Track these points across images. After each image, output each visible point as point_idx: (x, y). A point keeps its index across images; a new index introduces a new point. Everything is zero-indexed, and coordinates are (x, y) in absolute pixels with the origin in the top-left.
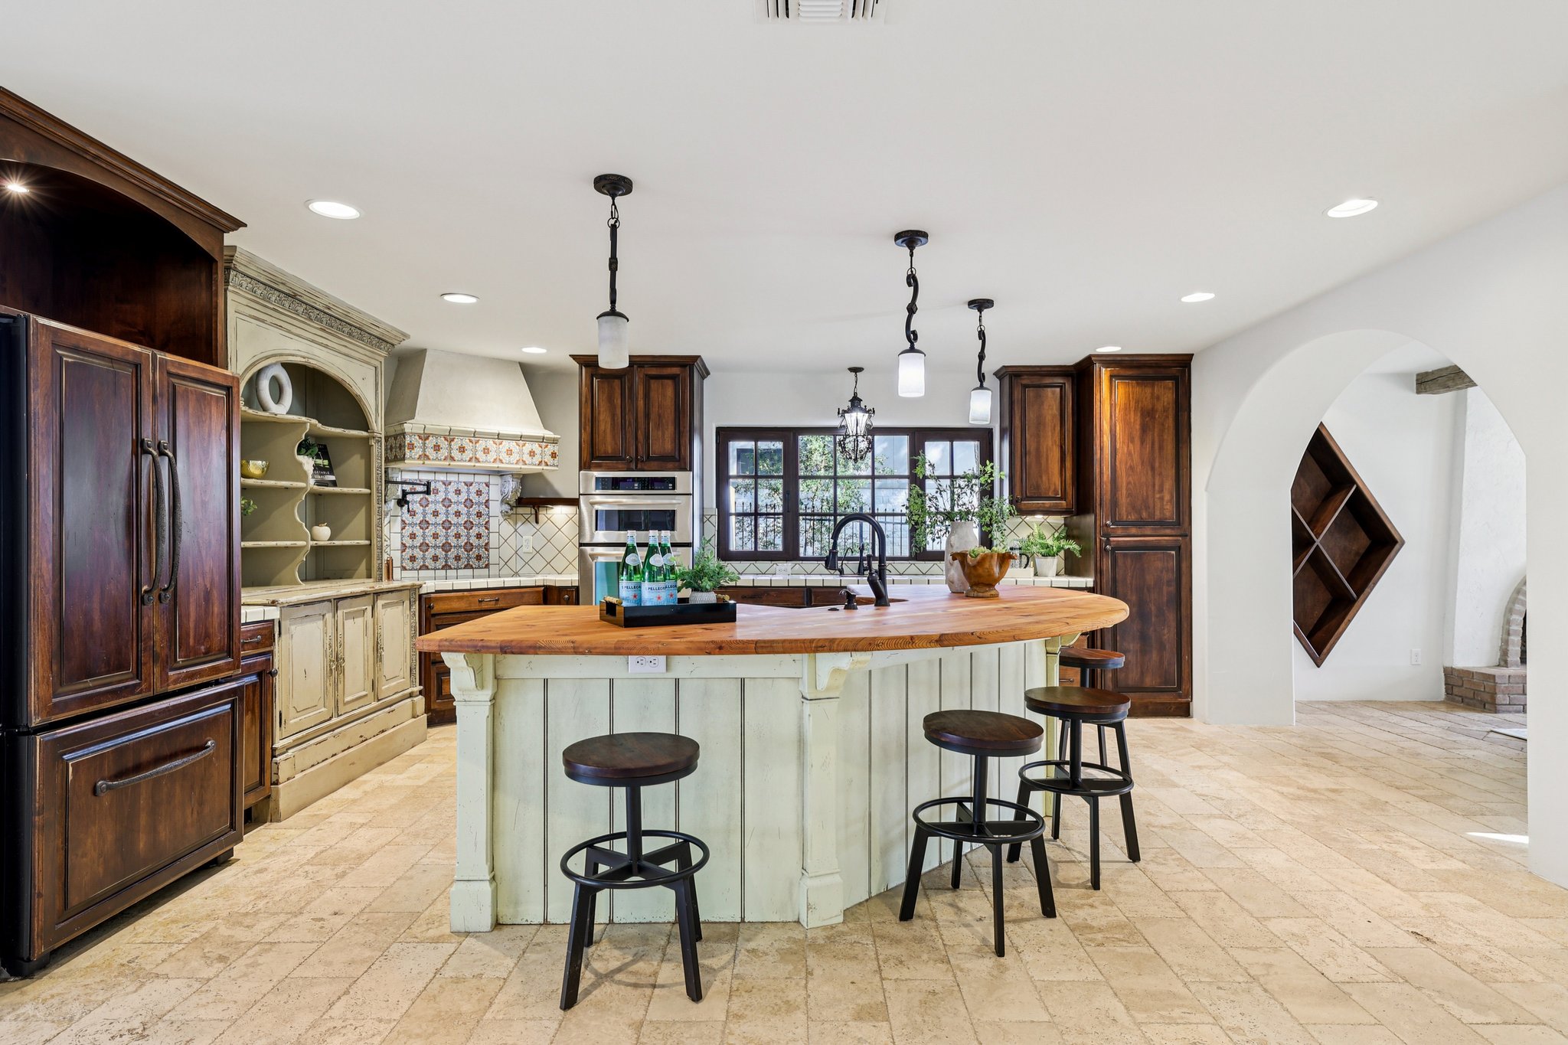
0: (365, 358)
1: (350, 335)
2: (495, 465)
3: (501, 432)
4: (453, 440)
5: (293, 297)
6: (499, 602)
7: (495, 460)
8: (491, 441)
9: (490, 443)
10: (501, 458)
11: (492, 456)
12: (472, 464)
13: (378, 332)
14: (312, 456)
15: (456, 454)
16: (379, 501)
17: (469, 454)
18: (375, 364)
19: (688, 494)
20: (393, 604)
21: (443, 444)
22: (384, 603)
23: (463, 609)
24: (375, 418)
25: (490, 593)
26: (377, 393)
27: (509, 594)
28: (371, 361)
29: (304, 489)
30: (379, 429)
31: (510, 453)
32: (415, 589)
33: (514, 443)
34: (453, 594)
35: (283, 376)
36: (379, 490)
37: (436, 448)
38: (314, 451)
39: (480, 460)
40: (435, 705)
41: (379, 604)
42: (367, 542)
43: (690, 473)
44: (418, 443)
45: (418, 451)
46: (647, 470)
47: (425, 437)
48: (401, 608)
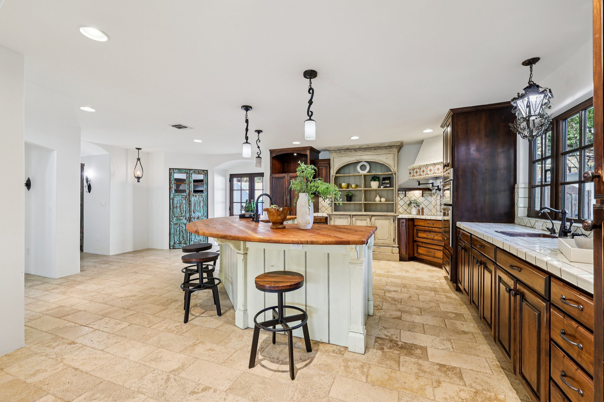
1: (375, 149)
2: (433, 175)
3: (434, 163)
4: (421, 169)
5: (348, 149)
6: (434, 225)
7: (433, 173)
9: (432, 168)
10: (435, 172)
11: (433, 171)
12: (426, 176)
13: (386, 145)
14: (377, 181)
15: (422, 173)
16: (396, 191)
17: (425, 173)
18: (393, 152)
19: (452, 180)
20: (382, 219)
21: (418, 170)
22: (376, 218)
23: (423, 225)
24: (393, 168)
25: (431, 221)
26: (394, 161)
27: (437, 222)
28: (390, 153)
29: (362, 190)
30: (395, 171)
31: (438, 169)
32: (395, 216)
33: (440, 165)
34: (420, 220)
35: (366, 164)
36: (395, 188)
37: (417, 172)
38: (377, 179)
39: (429, 174)
40: (416, 255)
41: (373, 218)
42: (393, 202)
43: (452, 169)
44: (412, 172)
45: (412, 174)
46: (447, 170)
47: (413, 170)
48: (388, 221)
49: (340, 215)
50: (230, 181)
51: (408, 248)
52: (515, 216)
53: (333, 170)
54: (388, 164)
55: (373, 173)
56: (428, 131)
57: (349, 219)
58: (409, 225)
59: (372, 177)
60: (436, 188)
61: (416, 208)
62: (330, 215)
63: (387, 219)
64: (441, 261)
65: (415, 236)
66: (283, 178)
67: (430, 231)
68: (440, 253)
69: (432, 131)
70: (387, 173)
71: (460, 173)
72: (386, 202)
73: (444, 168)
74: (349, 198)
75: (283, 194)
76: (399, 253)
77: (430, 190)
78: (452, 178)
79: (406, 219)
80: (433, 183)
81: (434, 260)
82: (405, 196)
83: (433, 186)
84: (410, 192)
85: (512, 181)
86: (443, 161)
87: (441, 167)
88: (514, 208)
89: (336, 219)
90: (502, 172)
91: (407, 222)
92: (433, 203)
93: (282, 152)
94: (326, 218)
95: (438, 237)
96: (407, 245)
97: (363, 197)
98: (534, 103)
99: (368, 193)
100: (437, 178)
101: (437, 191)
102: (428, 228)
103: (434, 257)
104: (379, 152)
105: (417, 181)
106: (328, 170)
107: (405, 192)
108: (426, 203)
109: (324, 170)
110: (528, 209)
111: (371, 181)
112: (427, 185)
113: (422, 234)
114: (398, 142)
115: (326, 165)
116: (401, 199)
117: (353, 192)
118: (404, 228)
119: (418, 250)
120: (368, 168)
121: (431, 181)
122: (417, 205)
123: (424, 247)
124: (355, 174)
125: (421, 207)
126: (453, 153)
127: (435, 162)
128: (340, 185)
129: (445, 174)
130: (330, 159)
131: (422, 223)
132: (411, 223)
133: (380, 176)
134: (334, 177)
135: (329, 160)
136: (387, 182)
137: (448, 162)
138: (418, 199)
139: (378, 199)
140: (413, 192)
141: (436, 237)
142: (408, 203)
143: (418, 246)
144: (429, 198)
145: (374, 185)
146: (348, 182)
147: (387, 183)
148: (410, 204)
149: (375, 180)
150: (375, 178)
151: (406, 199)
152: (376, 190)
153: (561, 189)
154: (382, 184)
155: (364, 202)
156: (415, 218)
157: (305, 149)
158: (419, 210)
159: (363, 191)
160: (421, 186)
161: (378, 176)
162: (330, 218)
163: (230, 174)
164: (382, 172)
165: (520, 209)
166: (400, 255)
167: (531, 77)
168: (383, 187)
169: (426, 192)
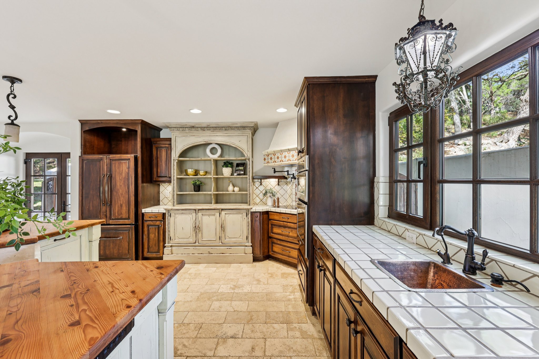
0: (242, 135)
1: (226, 130)
2: (288, 162)
4: (275, 155)
5: (193, 127)
6: (289, 219)
8: (286, 153)
9: (286, 154)
10: (290, 159)
11: (287, 158)
12: (281, 163)
13: (238, 125)
14: (229, 167)
15: (276, 160)
16: (249, 179)
17: (280, 159)
18: (247, 135)
19: (307, 170)
20: (234, 214)
21: (273, 157)
22: (226, 212)
23: (278, 220)
24: (247, 152)
25: (286, 215)
26: (248, 144)
27: (292, 217)
28: (243, 135)
29: (211, 178)
30: (249, 156)
31: (293, 156)
32: (248, 210)
33: (294, 152)
34: (275, 213)
35: (217, 146)
36: (249, 176)
37: (271, 158)
38: (229, 165)
39: (284, 161)
40: (271, 253)
41: (223, 213)
42: (246, 192)
43: (307, 156)
44: (266, 158)
45: (267, 161)
46: (301, 157)
47: (268, 155)
48: (240, 215)
49: (182, 210)
50: (26, 163)
51: (263, 246)
52: (374, 215)
53: (175, 152)
54: (240, 148)
55: (227, 158)
56: (282, 110)
57: (194, 214)
58: (263, 218)
59: (224, 163)
60: (292, 176)
61: (271, 198)
62: (168, 211)
63: (239, 213)
64: (295, 261)
65: (269, 232)
66: (100, 161)
67: (285, 227)
68: (295, 252)
69: (286, 110)
70: (240, 158)
71: (317, 161)
72: (239, 192)
73: (298, 155)
74: (198, 188)
75: (99, 183)
76: (253, 253)
77: (286, 178)
78: (307, 168)
79: (260, 212)
80: (288, 171)
81: (289, 260)
82: (261, 185)
83: (288, 174)
84: (265, 180)
85: (371, 173)
86: (297, 147)
87: (296, 153)
88: (374, 206)
89: (177, 216)
90: (362, 161)
91: (261, 216)
92: (289, 191)
93: (100, 125)
94: (164, 214)
95: (293, 234)
96: (261, 243)
97: (213, 186)
98: (432, 48)
99: (220, 182)
100: (292, 166)
101: (292, 179)
102: (282, 222)
103: (289, 257)
104: (231, 132)
105: (273, 168)
106: (169, 152)
107: (261, 181)
108: (282, 192)
109: (163, 152)
110: (388, 208)
111: (223, 167)
112: (283, 173)
113: (277, 230)
114: (251, 122)
115: (167, 146)
116: (257, 188)
117: (203, 180)
118: (258, 223)
119: (273, 247)
120: (219, 151)
121: (286, 169)
122: (273, 195)
123: (279, 244)
124: (203, 159)
125: (277, 196)
126: (309, 135)
127: (290, 147)
128: (186, 171)
129: (301, 162)
130: (171, 138)
131: (276, 217)
132: (266, 216)
133: (233, 162)
134: (177, 161)
135: (170, 140)
136: (241, 168)
137: (303, 148)
138: (274, 188)
139: (231, 188)
140: (268, 180)
141: (291, 234)
142: (264, 192)
143: (273, 243)
144: (285, 187)
145: (227, 171)
146: (196, 168)
147: (240, 170)
148: (266, 194)
149: (227, 167)
150: (227, 164)
151: (261, 188)
152: (229, 178)
153: (438, 188)
154: (236, 171)
155: (214, 193)
156: (269, 210)
157: (134, 122)
158: (274, 201)
159: (213, 180)
160: (277, 174)
161: (231, 161)
162: (169, 214)
163: (26, 153)
164: (235, 157)
165: (381, 208)
166: (253, 255)
167: (422, 9)
168: (237, 174)
169: (282, 180)
